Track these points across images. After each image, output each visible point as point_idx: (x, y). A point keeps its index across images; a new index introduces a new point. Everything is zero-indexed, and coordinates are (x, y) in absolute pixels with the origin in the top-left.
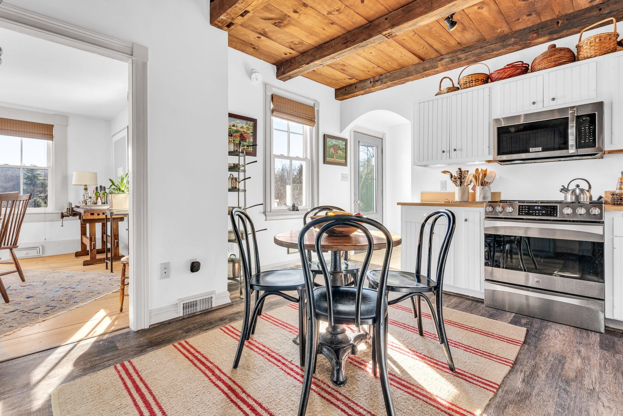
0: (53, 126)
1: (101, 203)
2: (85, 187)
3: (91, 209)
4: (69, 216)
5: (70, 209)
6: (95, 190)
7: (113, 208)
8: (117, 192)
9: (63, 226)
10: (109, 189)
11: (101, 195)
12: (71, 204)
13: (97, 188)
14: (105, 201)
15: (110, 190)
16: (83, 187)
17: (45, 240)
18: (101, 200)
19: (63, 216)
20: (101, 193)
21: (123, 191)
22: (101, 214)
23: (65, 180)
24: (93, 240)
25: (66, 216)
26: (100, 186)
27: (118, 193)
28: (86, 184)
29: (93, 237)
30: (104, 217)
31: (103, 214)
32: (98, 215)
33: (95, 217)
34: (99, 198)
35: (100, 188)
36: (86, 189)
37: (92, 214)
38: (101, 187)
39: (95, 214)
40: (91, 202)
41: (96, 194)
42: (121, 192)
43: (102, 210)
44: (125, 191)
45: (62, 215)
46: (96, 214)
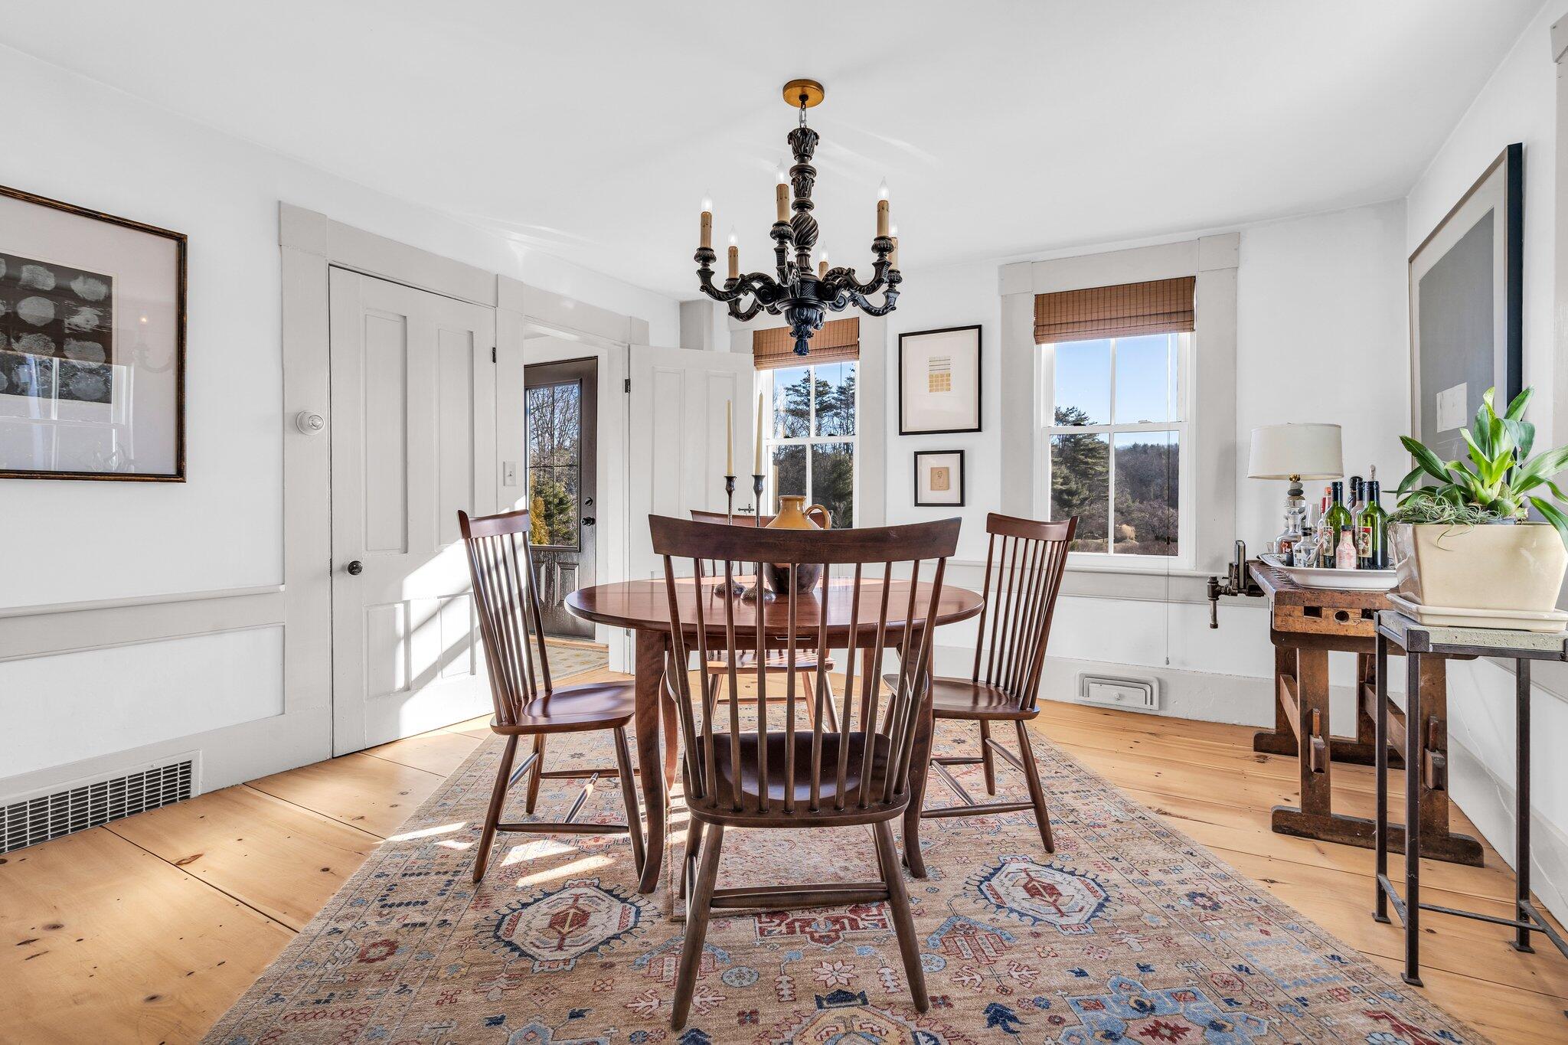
0: (1191, 281)
1: (1354, 562)
2: (1295, 486)
3: (1308, 588)
4: (1235, 594)
5: (1238, 567)
6: (1329, 498)
7: (1423, 609)
8: (1449, 512)
9: (1215, 626)
10: (1399, 492)
11: (1355, 522)
12: (1241, 549)
13: (1336, 490)
14: (1375, 553)
15: (1404, 496)
16: (1288, 485)
17: (1168, 663)
18: (1355, 544)
19: (1215, 592)
20: (1357, 512)
21: (1493, 507)
22: (1354, 614)
23: (1228, 460)
24: (1316, 728)
25: (1225, 593)
26: (1354, 479)
27: (1459, 521)
28: (1296, 473)
29: (1316, 713)
30: (1368, 629)
31: (1367, 614)
32: (1342, 616)
33: (1327, 625)
34: (1347, 538)
35: (1353, 488)
36: (1296, 493)
37: (1313, 611)
38: (1356, 481)
39: (1324, 612)
40: (1308, 552)
41: (1331, 515)
42: (1481, 514)
43: (1358, 594)
44: (1509, 503)
45: (1213, 588)
46: (1329, 613)
